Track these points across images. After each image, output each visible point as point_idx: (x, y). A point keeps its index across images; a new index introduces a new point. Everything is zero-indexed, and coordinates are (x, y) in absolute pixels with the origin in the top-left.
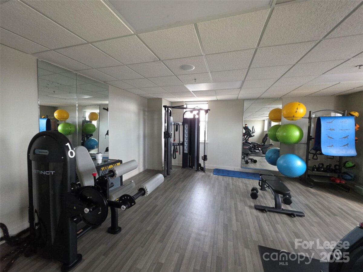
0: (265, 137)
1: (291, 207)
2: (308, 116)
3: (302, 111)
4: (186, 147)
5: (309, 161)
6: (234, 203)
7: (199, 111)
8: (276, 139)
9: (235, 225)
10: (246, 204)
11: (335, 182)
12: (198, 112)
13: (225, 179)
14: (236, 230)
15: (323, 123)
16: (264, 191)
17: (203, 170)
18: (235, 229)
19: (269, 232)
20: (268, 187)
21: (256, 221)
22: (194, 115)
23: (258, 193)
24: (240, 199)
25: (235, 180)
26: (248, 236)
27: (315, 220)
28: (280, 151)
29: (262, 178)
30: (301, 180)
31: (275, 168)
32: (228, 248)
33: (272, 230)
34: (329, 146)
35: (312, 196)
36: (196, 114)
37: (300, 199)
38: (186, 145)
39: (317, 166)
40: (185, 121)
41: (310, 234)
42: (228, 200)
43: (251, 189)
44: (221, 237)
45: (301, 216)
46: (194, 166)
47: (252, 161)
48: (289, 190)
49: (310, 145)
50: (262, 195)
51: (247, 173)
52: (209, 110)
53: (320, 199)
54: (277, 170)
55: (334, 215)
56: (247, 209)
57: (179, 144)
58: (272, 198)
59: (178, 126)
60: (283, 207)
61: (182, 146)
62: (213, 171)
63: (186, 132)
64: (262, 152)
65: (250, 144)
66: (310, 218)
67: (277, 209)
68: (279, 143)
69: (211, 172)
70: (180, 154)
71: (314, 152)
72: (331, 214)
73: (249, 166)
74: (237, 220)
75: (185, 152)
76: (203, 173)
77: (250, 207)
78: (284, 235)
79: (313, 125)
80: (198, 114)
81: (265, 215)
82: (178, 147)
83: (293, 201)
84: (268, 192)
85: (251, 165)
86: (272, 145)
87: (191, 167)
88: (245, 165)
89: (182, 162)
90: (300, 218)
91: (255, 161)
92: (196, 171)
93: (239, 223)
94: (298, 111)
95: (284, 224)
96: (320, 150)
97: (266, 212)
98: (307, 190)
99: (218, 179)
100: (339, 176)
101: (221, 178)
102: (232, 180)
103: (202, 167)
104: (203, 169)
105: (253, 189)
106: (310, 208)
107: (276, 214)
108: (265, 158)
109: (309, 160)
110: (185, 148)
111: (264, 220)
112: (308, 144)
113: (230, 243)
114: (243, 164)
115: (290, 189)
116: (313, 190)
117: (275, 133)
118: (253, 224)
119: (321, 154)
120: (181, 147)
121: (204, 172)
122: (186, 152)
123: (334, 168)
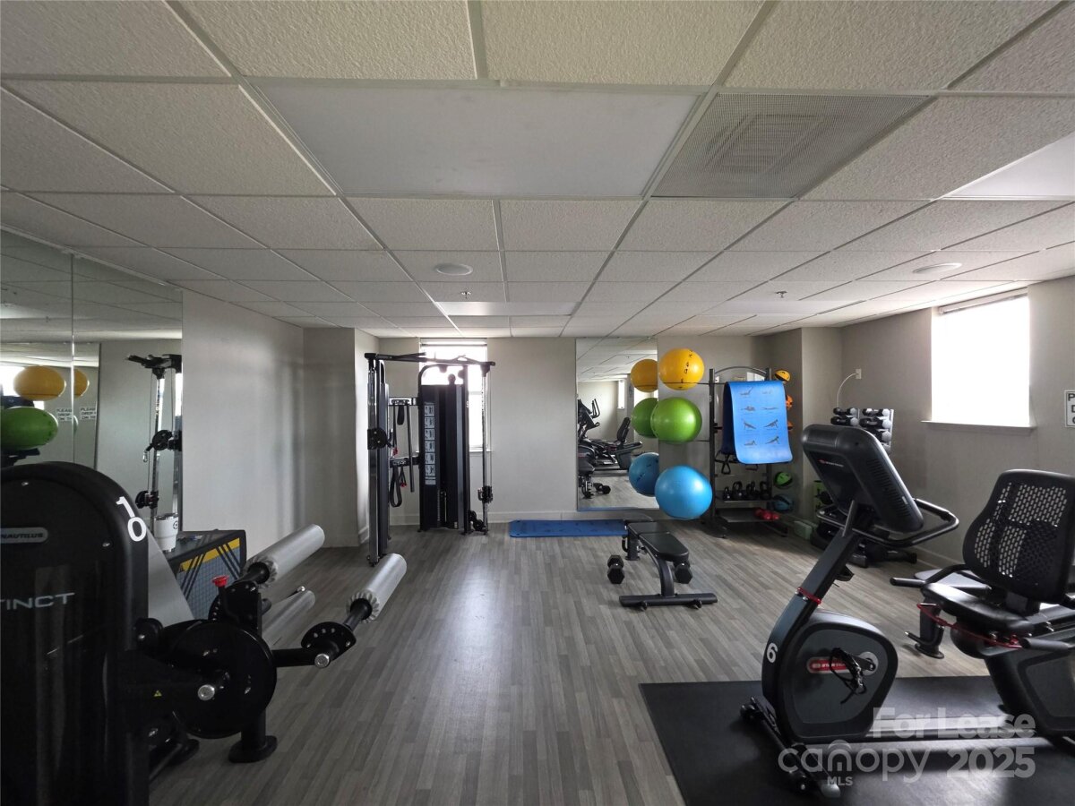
0: (622, 427)
1: (693, 588)
2: (707, 381)
3: (696, 369)
4: (432, 469)
5: (716, 479)
6: (575, 602)
7: (465, 367)
8: (648, 432)
9: (585, 653)
10: (601, 600)
11: (763, 519)
12: (461, 368)
13: (543, 545)
14: (589, 664)
15: (735, 395)
16: (635, 562)
17: (481, 530)
18: (585, 661)
19: (656, 651)
20: (643, 548)
21: (628, 634)
22: (452, 378)
23: (624, 569)
24: (587, 591)
25: (566, 545)
26: (616, 671)
27: (735, 606)
28: (661, 462)
29: (629, 530)
30: (703, 523)
31: (651, 503)
32: (579, 707)
33: (661, 644)
34: (749, 444)
35: (726, 556)
36: (456, 375)
37: (705, 566)
38: (430, 462)
39: (731, 489)
40: (426, 394)
41: (730, 635)
42: (558, 596)
43: (606, 561)
44: (558, 688)
45: (710, 603)
46: (457, 521)
47: (598, 490)
48: (686, 550)
49: (716, 442)
50: (632, 571)
51: (591, 522)
52: (493, 364)
53: (742, 559)
54: (656, 506)
55: (767, 587)
56: (605, 609)
57: (408, 462)
58: (653, 575)
59: (405, 407)
60: (679, 589)
61: (417, 466)
62: (507, 528)
63: (430, 425)
64: (619, 464)
65: (590, 445)
66: (726, 602)
67: (665, 598)
68: (656, 440)
69: (504, 532)
70: (412, 490)
71: (721, 457)
72: (761, 588)
73: (593, 502)
74: (587, 642)
75: (427, 483)
76: (484, 537)
77: (611, 604)
78: (684, 650)
79: (717, 399)
80: (463, 374)
81: (643, 614)
82: (407, 469)
83: (694, 575)
84: (644, 562)
85: (598, 502)
86: (639, 444)
87: (449, 524)
88: (585, 500)
89: (418, 515)
90: (709, 607)
91: (606, 490)
92: (464, 534)
93: (593, 647)
94: (690, 368)
95: (683, 625)
96: (734, 453)
97: (645, 608)
98: (718, 545)
99: (524, 548)
100: (768, 504)
101: (531, 543)
102: (561, 545)
103: (479, 522)
104: (481, 527)
105: (614, 560)
106: (725, 582)
107: (665, 609)
108: (627, 478)
109: (717, 475)
110: (428, 470)
111: (642, 627)
112: (711, 440)
113: (581, 697)
114: (580, 499)
115: (686, 545)
116: (726, 543)
117: (646, 419)
118: (621, 641)
119: (736, 461)
120: (416, 468)
121: (485, 533)
122: (431, 482)
123: (759, 490)
